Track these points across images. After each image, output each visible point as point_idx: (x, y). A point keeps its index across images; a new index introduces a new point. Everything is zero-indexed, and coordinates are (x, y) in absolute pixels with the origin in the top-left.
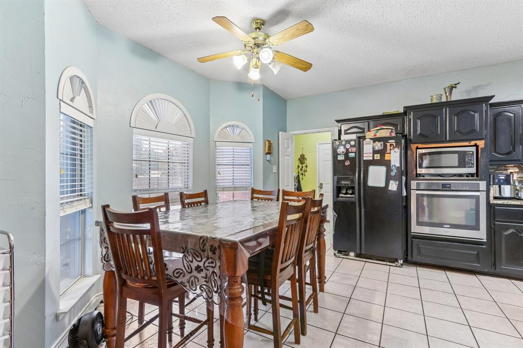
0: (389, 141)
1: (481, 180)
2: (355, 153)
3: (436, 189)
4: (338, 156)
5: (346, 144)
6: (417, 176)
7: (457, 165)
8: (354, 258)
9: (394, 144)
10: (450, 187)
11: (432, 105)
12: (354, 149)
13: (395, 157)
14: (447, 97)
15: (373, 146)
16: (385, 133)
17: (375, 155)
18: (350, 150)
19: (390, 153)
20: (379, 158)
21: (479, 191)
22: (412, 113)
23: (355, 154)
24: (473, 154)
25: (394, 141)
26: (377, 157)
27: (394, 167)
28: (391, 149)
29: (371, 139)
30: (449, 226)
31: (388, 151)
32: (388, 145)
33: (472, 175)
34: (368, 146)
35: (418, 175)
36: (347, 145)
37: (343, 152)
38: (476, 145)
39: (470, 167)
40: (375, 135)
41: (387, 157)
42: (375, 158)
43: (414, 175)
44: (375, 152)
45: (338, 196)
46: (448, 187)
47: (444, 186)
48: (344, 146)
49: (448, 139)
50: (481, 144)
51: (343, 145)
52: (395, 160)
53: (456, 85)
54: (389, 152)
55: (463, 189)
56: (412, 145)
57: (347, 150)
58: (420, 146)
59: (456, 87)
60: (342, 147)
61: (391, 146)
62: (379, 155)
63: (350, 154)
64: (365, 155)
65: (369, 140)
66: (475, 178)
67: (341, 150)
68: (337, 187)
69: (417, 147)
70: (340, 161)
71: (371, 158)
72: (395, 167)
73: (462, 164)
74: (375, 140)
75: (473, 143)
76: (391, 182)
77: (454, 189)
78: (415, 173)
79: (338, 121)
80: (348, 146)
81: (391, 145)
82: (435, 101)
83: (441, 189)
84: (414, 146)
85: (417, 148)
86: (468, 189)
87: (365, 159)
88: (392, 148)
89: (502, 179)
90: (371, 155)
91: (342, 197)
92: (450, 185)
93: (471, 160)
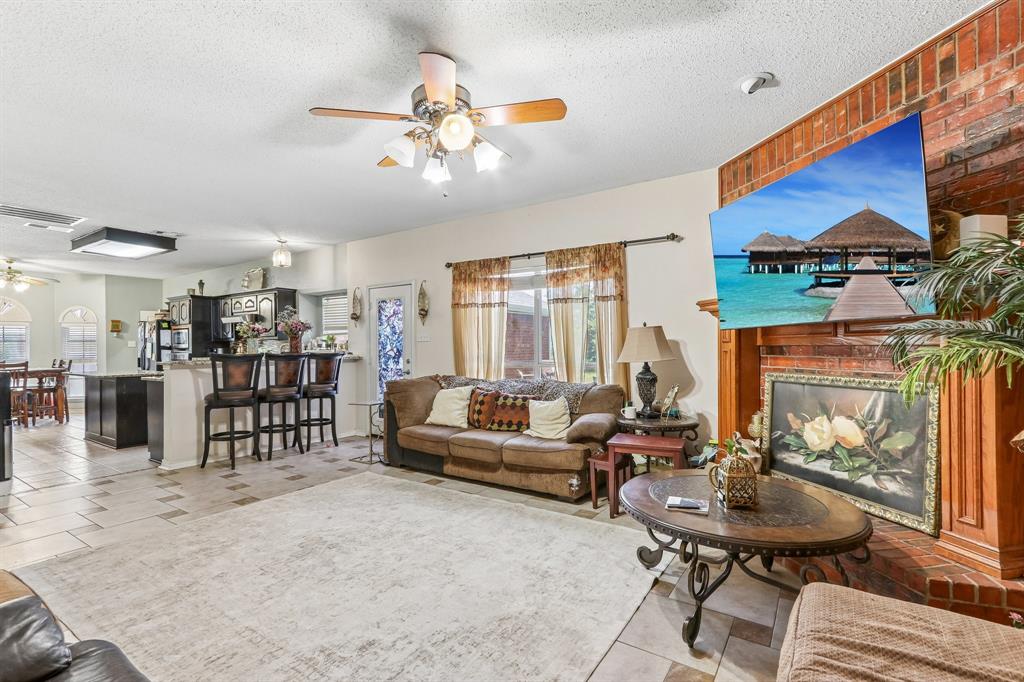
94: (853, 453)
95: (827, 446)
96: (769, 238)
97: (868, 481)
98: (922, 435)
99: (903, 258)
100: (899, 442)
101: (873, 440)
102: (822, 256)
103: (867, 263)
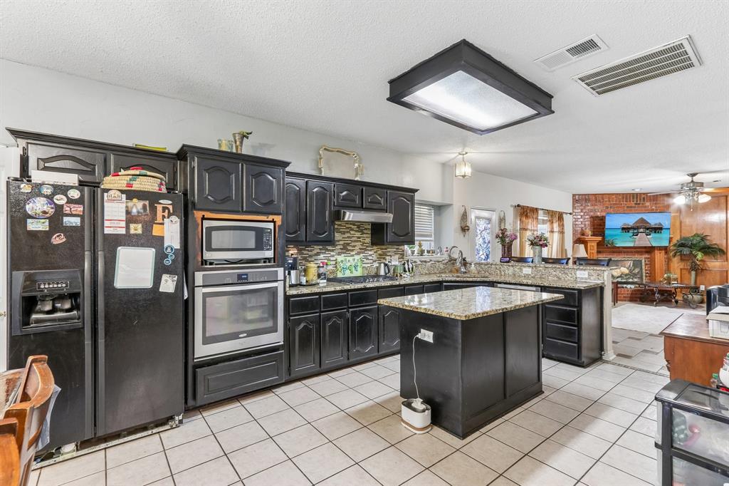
0: (161, 201)
1: (278, 266)
2: (82, 217)
3: (230, 282)
4: (29, 221)
5: (54, 194)
6: (202, 264)
7: (253, 247)
8: (75, 454)
9: (171, 207)
10: (247, 279)
11: (218, 154)
12: (79, 209)
13: (171, 232)
14: (237, 147)
15: (127, 207)
16: (150, 183)
17: (132, 226)
18: (67, 209)
19: (163, 224)
20: (140, 231)
21: (277, 281)
22: (196, 159)
23: (83, 221)
24: (270, 233)
25: (170, 202)
26: (137, 229)
27: (169, 250)
28: (164, 217)
29: (122, 192)
30: (245, 335)
31: (159, 220)
32: (159, 208)
33: (269, 260)
34: (115, 205)
35: (204, 262)
36: (57, 197)
37: (45, 212)
38: (273, 221)
39: (268, 250)
40: (129, 185)
41: (156, 231)
42: (132, 232)
43: (198, 262)
44: (130, 219)
45: (26, 322)
46: (245, 279)
47: (240, 276)
48: (50, 198)
49: (244, 210)
50: (278, 219)
51: (46, 197)
52: (172, 238)
53: (248, 134)
54: (161, 221)
55: (262, 280)
56: (195, 212)
57: (59, 209)
58: (208, 215)
59: (247, 138)
60: (43, 200)
61: (164, 211)
62: (140, 226)
63: (66, 219)
64: (106, 224)
65: (119, 193)
66: (272, 264)
67: (38, 206)
68: (24, 299)
69: (204, 216)
70: (34, 234)
71: (123, 231)
72: (172, 249)
73: (260, 246)
74: (131, 194)
75: (271, 218)
76: (165, 277)
77: (251, 281)
78: (200, 260)
79: (16, 134)
80: (60, 200)
81: (164, 209)
82: (224, 148)
83: (236, 282)
84: (198, 215)
85: (203, 218)
86: (266, 279)
87: (107, 231)
88: (166, 214)
89: (290, 263)
90: (123, 224)
91: (38, 321)
92: (247, 275)
93: (268, 240)
94: (626, 275)
95: (619, 275)
96: (625, 224)
97: (631, 280)
98: (641, 268)
99: (648, 229)
100: (637, 271)
101: (631, 271)
102: (634, 229)
103: (641, 230)
